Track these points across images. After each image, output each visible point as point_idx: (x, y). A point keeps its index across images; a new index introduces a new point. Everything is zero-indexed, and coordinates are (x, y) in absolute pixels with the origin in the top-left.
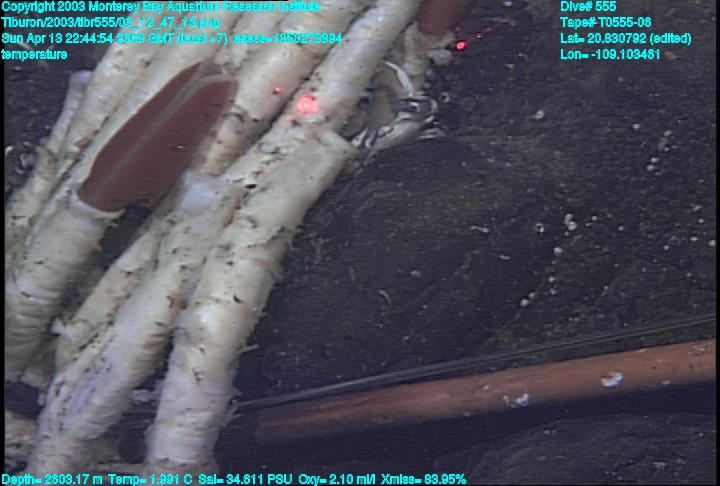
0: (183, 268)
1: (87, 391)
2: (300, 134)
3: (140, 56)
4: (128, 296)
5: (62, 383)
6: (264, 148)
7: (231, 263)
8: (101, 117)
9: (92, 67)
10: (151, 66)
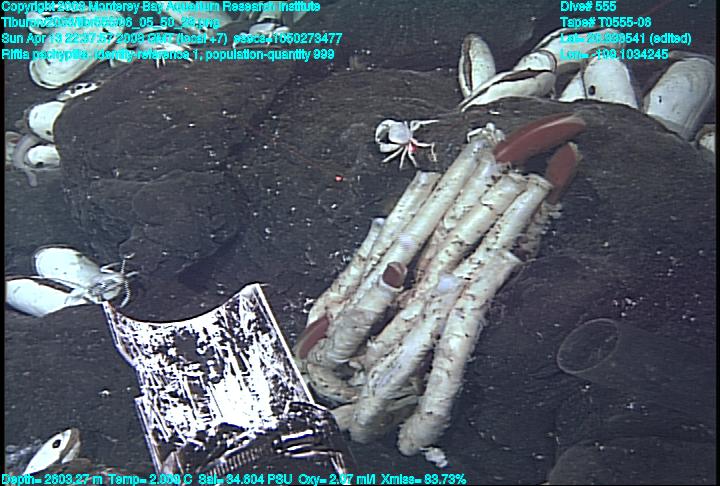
0: (438, 319)
1: (388, 377)
2: (491, 254)
3: (410, 213)
4: (409, 331)
5: (375, 372)
6: (473, 261)
7: (463, 317)
8: (390, 241)
9: (385, 217)
10: (416, 218)
